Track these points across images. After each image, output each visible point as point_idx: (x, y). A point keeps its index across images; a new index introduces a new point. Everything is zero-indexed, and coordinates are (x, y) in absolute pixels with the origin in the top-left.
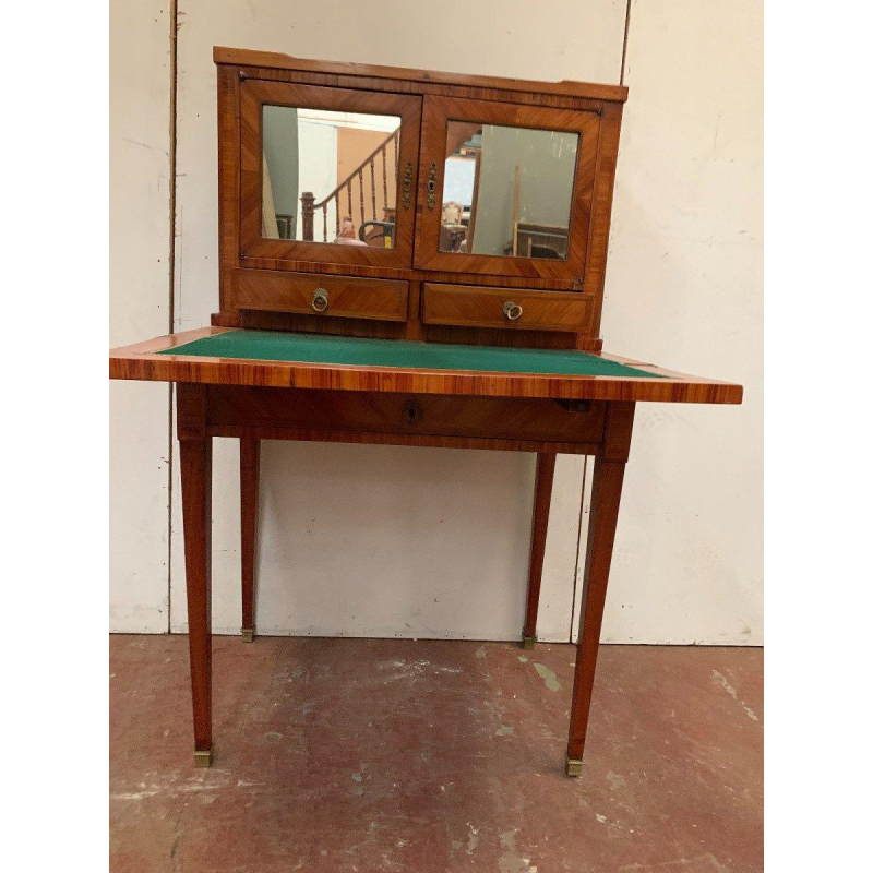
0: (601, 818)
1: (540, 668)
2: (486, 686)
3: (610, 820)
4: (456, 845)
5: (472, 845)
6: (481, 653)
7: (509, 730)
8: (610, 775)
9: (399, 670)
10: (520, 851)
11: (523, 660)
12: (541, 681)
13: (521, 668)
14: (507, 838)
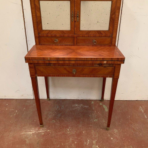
0: (112, 139)
1: (104, 106)
2: (93, 110)
3: (113, 139)
4: (85, 143)
5: (88, 143)
6: (93, 103)
7: (97, 120)
8: (115, 130)
9: (77, 107)
10: (96, 145)
11: (101, 104)
12: (104, 109)
13: (100, 106)
14: (94, 142)
